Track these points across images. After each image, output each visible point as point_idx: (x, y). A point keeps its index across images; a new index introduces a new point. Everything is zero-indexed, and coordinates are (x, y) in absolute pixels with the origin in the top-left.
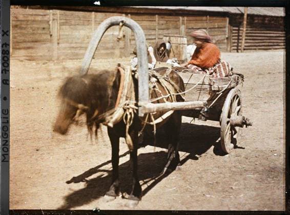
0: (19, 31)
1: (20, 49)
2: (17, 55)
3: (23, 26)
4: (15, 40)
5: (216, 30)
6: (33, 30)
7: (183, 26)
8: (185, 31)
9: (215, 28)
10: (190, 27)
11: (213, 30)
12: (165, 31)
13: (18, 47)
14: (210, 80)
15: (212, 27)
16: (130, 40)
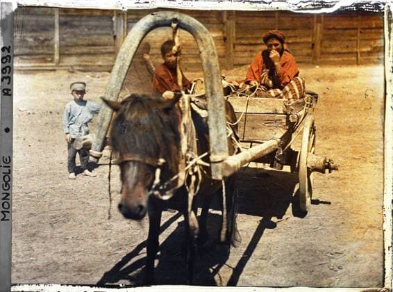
0: (68, 30)
1: (70, 55)
2: (66, 64)
3: (76, 23)
4: (63, 43)
5: (373, 31)
6: (89, 29)
7: (319, 25)
8: (321, 33)
9: (372, 28)
10: (331, 27)
11: (367, 31)
12: (290, 32)
13: (67, 52)
14: (286, 106)
15: (367, 26)
16: (234, 44)
